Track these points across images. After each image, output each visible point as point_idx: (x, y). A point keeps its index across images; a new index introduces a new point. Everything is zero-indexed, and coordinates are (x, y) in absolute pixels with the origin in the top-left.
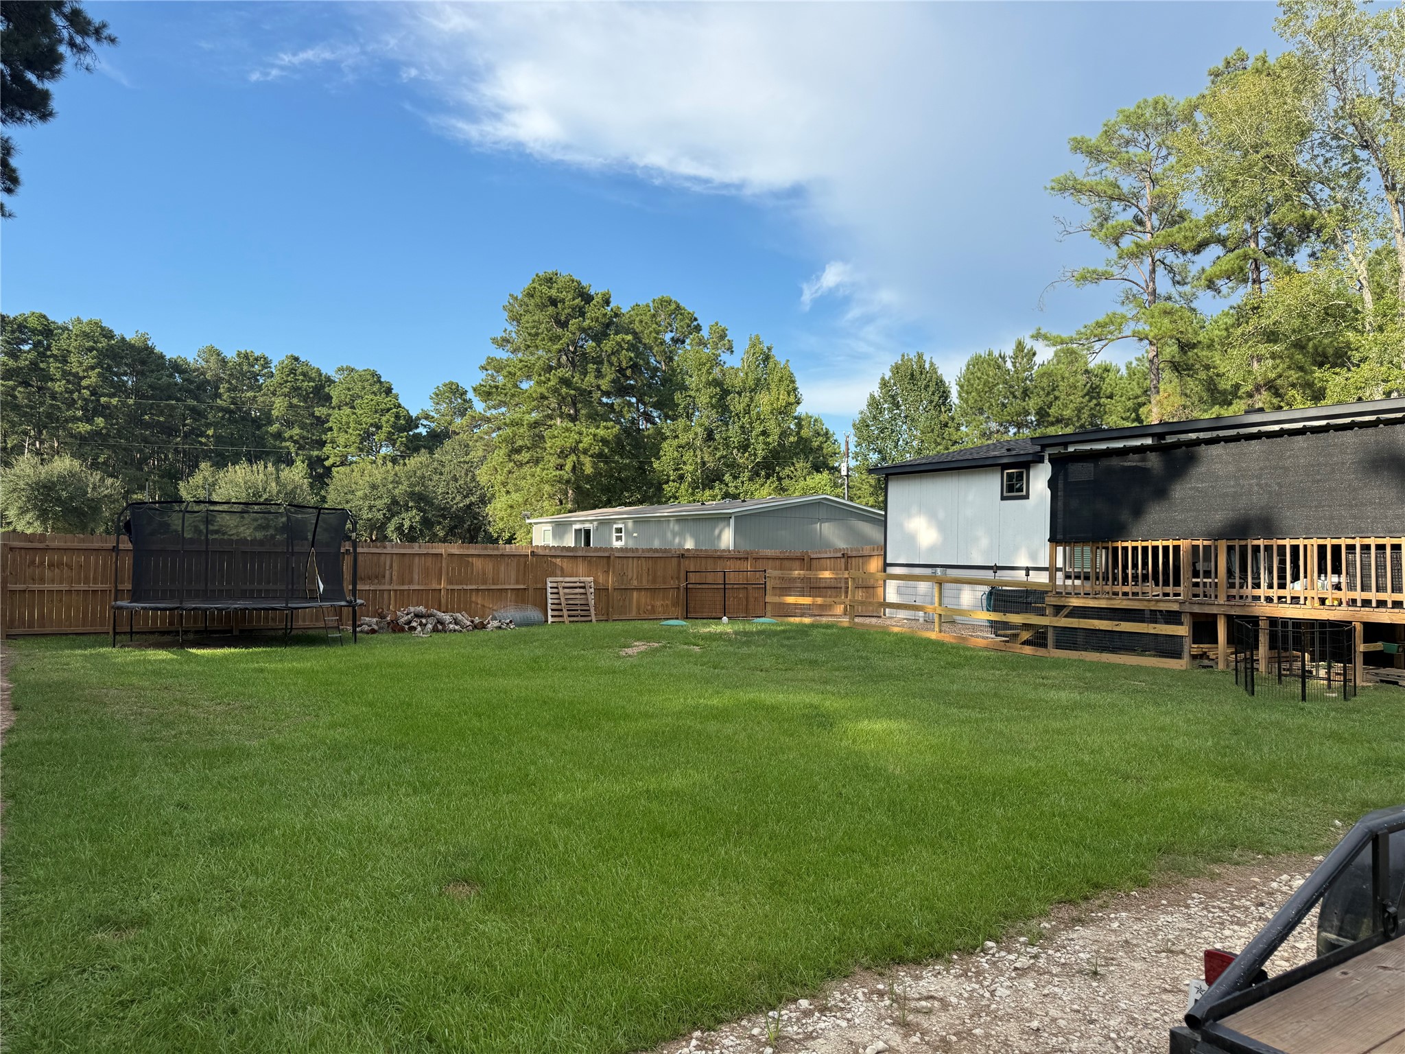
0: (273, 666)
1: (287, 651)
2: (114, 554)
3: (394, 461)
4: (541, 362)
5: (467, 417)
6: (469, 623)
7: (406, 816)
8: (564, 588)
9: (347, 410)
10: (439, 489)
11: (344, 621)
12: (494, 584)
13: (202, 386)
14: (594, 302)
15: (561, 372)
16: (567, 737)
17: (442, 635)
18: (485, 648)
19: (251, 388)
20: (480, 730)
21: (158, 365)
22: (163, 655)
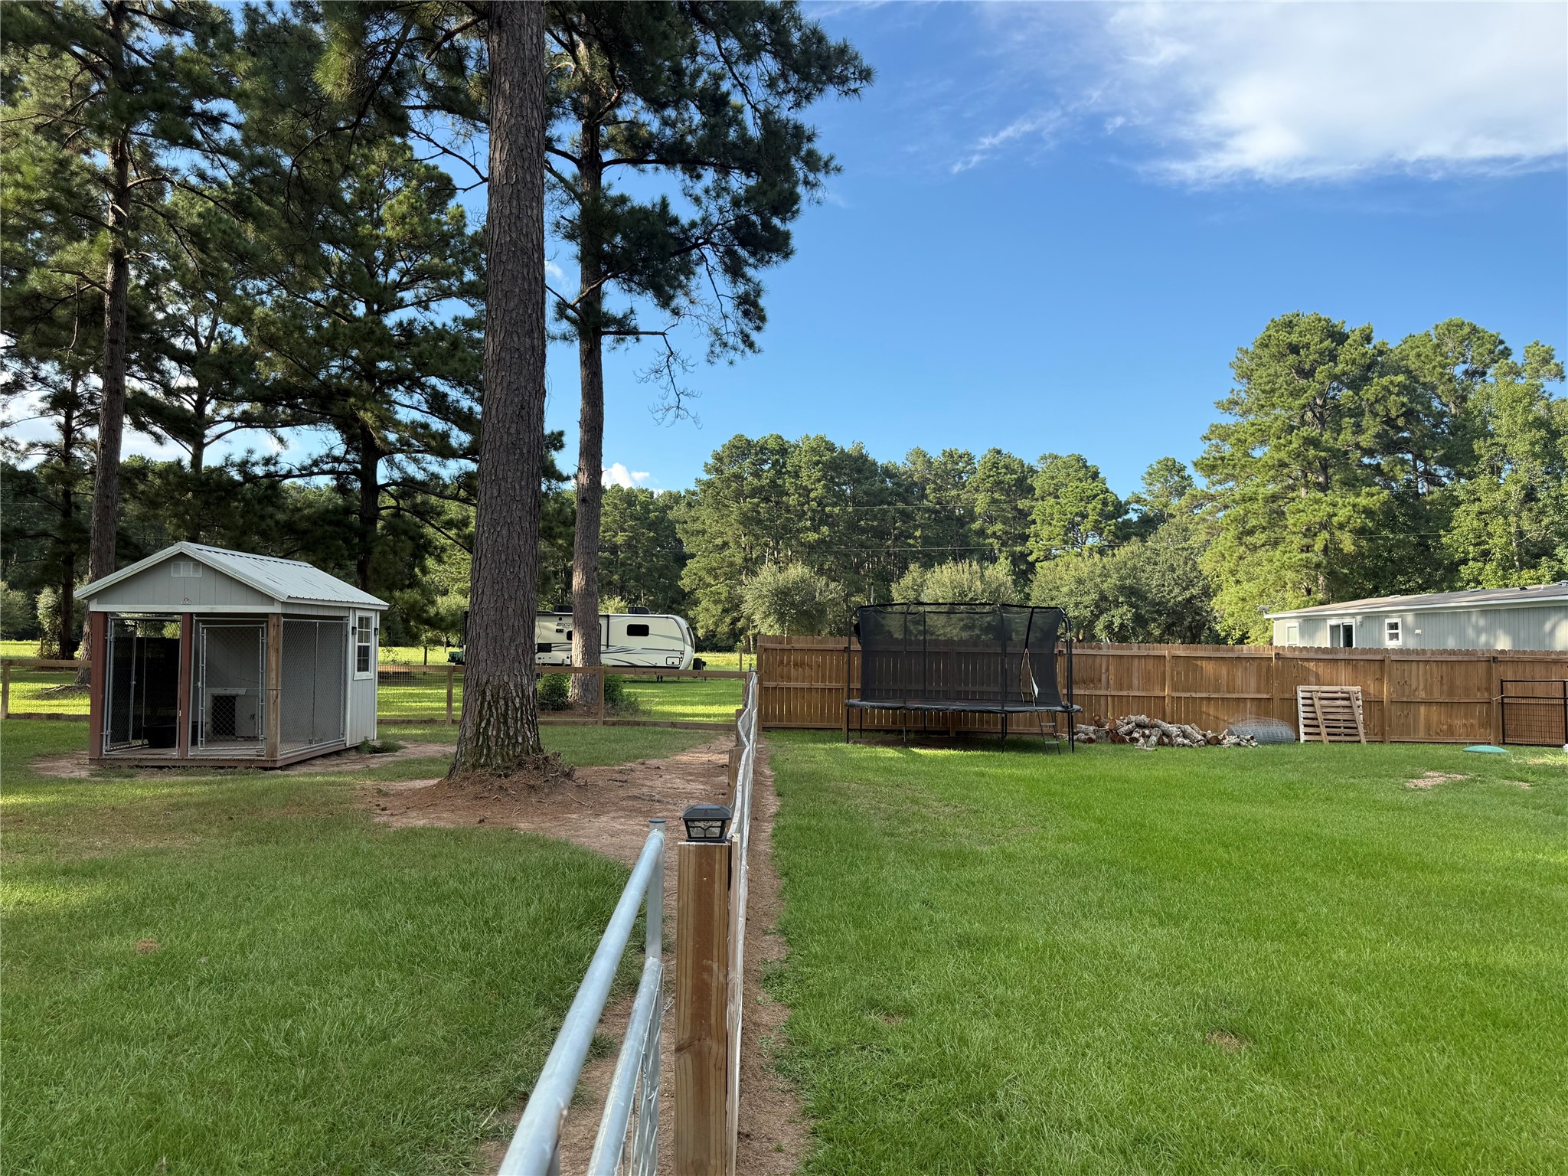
0: (992, 771)
1: (1005, 755)
2: (846, 655)
3: (1101, 552)
4: (1279, 423)
5: (1187, 496)
6: (1200, 737)
7: (1154, 948)
8: (1321, 699)
9: (1051, 500)
10: (1153, 581)
11: (1059, 728)
12: (1229, 692)
13: (909, 489)
14: (1350, 341)
15: (1305, 431)
16: (1342, 883)
17: (1169, 749)
18: (1223, 768)
19: (955, 486)
20: (1229, 862)
21: (871, 472)
22: (890, 753)
